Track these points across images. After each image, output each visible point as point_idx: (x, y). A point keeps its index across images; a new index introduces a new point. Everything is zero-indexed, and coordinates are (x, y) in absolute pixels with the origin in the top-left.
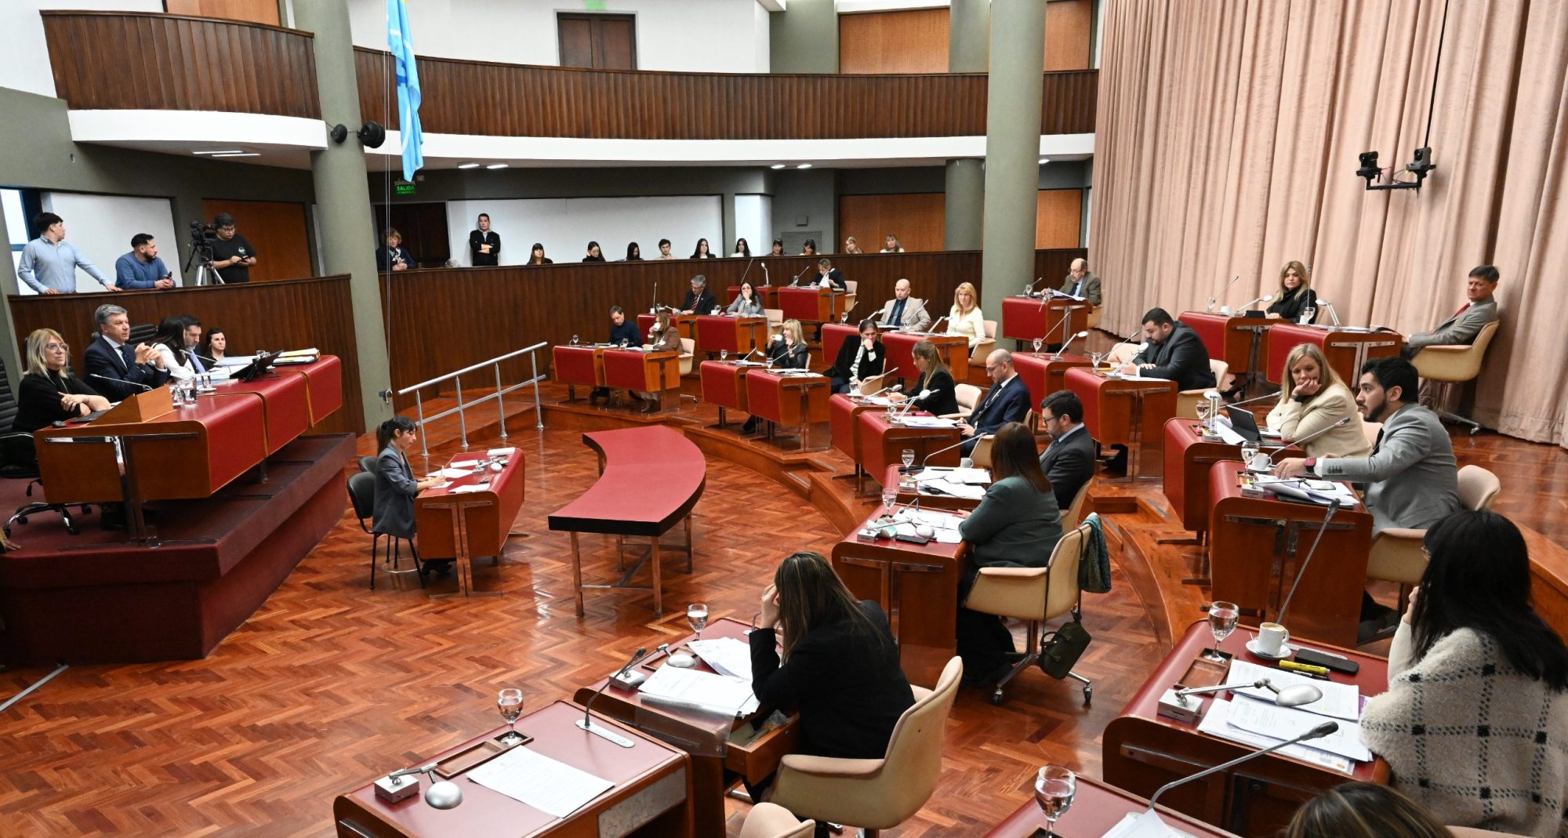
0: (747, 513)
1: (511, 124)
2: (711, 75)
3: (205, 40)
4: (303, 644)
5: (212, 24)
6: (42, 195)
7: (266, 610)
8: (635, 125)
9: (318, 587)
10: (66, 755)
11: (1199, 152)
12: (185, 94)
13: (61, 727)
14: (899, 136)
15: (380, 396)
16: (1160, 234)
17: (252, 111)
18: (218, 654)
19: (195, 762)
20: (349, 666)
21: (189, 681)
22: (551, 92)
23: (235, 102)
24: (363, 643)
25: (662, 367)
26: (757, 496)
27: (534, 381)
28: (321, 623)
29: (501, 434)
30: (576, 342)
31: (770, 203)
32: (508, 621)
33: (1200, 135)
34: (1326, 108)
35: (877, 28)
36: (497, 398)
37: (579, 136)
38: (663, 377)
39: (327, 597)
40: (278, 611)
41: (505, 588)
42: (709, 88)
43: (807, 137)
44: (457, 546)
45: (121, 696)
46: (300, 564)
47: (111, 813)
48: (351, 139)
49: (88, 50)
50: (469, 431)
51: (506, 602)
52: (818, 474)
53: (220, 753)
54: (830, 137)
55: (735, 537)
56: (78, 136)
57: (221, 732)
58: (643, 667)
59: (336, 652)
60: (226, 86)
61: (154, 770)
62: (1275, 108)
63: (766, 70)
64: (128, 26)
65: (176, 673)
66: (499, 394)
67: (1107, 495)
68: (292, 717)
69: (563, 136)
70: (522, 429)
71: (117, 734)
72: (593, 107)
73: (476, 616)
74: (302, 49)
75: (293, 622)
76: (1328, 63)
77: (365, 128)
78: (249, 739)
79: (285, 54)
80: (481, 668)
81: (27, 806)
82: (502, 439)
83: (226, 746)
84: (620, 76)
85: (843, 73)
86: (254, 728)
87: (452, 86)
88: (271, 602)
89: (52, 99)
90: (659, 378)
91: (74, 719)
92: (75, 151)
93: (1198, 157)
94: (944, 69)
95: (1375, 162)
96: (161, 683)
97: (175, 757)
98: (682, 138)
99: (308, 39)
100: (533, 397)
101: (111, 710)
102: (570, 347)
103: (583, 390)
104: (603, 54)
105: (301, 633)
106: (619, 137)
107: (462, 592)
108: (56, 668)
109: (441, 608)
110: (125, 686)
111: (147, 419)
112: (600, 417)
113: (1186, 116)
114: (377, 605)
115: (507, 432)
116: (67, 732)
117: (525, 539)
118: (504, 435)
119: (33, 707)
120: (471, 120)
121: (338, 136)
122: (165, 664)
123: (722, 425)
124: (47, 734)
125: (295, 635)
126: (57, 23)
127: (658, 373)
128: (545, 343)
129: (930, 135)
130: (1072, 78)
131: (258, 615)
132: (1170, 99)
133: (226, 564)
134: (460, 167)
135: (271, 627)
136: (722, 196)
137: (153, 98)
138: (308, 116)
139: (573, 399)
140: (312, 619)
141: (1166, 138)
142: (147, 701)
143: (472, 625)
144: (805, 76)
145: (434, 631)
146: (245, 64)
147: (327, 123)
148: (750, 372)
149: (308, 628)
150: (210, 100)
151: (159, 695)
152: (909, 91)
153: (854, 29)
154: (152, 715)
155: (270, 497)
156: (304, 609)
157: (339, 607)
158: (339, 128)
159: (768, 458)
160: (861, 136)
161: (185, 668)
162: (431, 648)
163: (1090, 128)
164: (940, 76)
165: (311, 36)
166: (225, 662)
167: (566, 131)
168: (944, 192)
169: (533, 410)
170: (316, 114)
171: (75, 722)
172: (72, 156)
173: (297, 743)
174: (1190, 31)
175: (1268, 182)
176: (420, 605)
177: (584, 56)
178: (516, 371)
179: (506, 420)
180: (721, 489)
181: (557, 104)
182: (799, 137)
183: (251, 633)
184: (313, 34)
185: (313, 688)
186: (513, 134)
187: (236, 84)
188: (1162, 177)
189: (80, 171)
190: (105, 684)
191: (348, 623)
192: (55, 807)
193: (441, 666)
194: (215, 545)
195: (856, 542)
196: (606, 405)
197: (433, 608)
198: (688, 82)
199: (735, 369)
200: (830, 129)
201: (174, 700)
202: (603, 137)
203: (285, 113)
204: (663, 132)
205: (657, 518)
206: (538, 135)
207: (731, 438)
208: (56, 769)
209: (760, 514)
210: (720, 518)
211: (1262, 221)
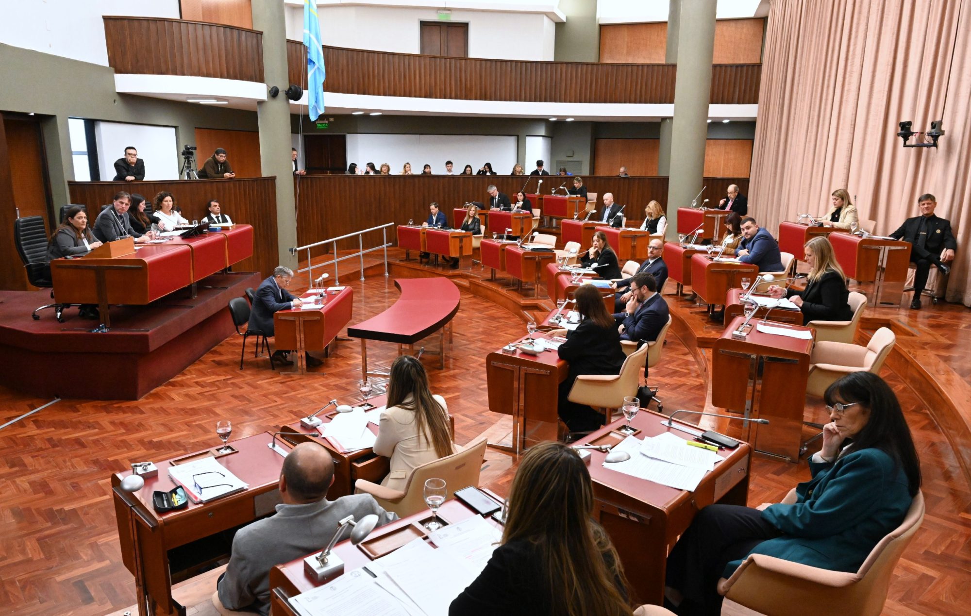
0: (492, 335)
1: (384, 88)
2: (511, 61)
3: (196, 34)
4: (197, 396)
5: (201, 26)
6: (95, 122)
7: (184, 374)
8: (461, 90)
9: (219, 364)
10: (41, 449)
11: (813, 119)
12: (182, 66)
13: (46, 433)
14: (630, 102)
15: (290, 251)
16: (790, 171)
17: (222, 77)
18: (147, 398)
19: (110, 459)
20: (218, 410)
21: (124, 412)
22: (409, 69)
23: (212, 72)
24: (231, 398)
25: (461, 241)
26: (503, 325)
27: (385, 246)
28: (213, 384)
29: (361, 278)
30: (411, 223)
31: (550, 141)
32: (320, 391)
33: (814, 108)
34: (886, 93)
35: (625, 33)
36: (360, 255)
37: (426, 97)
38: (461, 248)
39: (220, 370)
40: (190, 376)
41: (326, 371)
42: (509, 69)
43: (570, 102)
44: (298, 344)
45: (83, 419)
46: (212, 349)
47: (53, 485)
48: (282, 95)
49: (128, 40)
50: (340, 275)
51: (324, 379)
52: (539, 313)
53: (126, 455)
54: (585, 102)
55: (479, 350)
56: (119, 89)
57: (131, 443)
58: (326, 417)
59: (214, 402)
60: (207, 62)
61: (86, 462)
62: (857, 93)
63: (551, 59)
64: (152, 26)
65: (119, 407)
66: (361, 253)
67: (707, 336)
68: (172, 438)
69: (415, 96)
70: (373, 276)
71: (74, 440)
72: (435, 78)
73: (303, 386)
74: (255, 41)
75: (197, 383)
76: (888, 65)
77: (290, 89)
78: (145, 448)
79: (244, 44)
80: (294, 417)
81: (9, 476)
82: (361, 281)
83: (132, 451)
84: (453, 61)
85: (601, 62)
86: (151, 442)
87: (348, 65)
88: (189, 370)
89: (106, 67)
90: (458, 248)
91: (53, 429)
92: (117, 98)
93: (812, 122)
94: (662, 61)
95: (909, 128)
96: (108, 412)
97: (101, 456)
98: (491, 100)
99: (259, 35)
100: (383, 256)
101: (75, 426)
102: (407, 227)
103: (415, 253)
104: (448, 47)
105: (199, 389)
106: (451, 98)
107: (300, 371)
108: (53, 399)
109: (284, 380)
110: (88, 413)
111: (115, 256)
112: (422, 270)
113: (807, 94)
114: (248, 376)
115: (365, 278)
116: (46, 436)
117: (351, 342)
118: (363, 279)
119: (32, 421)
120: (359, 84)
121: (274, 93)
122: (115, 402)
123: (492, 280)
124: (35, 437)
125: (195, 390)
126: (111, 23)
127: (458, 244)
128: (393, 223)
129: (651, 102)
130: (745, 68)
131: (179, 377)
132: (799, 84)
133: (153, 346)
134: (354, 114)
135: (182, 385)
136: (518, 136)
137: (164, 69)
138: (256, 81)
139: (408, 258)
140: (207, 381)
141: (795, 109)
142: (97, 423)
143: (299, 391)
144: (572, 63)
145: (276, 394)
146: (219, 50)
147: (267, 85)
148: (507, 247)
149: (203, 386)
150: (196, 71)
151: (104, 419)
152: (637, 74)
153: (609, 35)
154: (97, 430)
155: (192, 307)
156: (205, 375)
157: (226, 376)
158: (274, 89)
159: (514, 301)
160: (605, 102)
161: (124, 405)
162: (270, 403)
163: (755, 101)
164: (658, 65)
165: (261, 33)
166: (149, 403)
167: (418, 93)
168: (659, 139)
169: (383, 264)
170: (261, 80)
171: (53, 431)
172: (115, 101)
173: (172, 452)
174: (811, 41)
175: (851, 140)
176: (272, 378)
177: (435, 49)
178: (372, 240)
179: (364, 270)
180: (481, 319)
181: (413, 78)
182: (565, 101)
183: (170, 387)
184: (262, 32)
185: (192, 422)
186: (385, 95)
187: (213, 61)
188: (792, 134)
189: (119, 110)
190: (77, 411)
191: (227, 385)
192: (24, 478)
193: (271, 415)
194: (148, 333)
195: (501, 353)
196: (427, 263)
197: (280, 380)
198: (496, 65)
199: (499, 245)
200: (585, 96)
201: (112, 423)
202: (440, 98)
203: (242, 79)
204: (478, 95)
205: (410, 333)
206: (400, 96)
207: (495, 288)
208: (33, 457)
209: (499, 336)
210: (475, 337)
211: (847, 164)
